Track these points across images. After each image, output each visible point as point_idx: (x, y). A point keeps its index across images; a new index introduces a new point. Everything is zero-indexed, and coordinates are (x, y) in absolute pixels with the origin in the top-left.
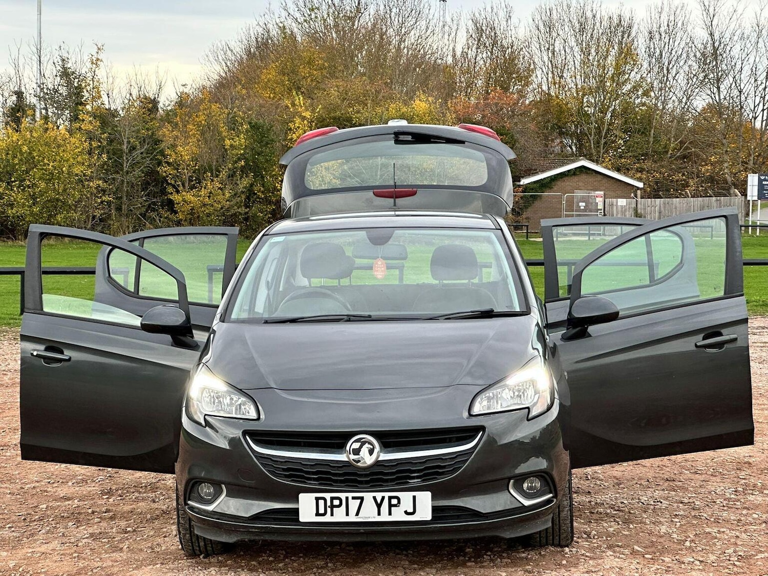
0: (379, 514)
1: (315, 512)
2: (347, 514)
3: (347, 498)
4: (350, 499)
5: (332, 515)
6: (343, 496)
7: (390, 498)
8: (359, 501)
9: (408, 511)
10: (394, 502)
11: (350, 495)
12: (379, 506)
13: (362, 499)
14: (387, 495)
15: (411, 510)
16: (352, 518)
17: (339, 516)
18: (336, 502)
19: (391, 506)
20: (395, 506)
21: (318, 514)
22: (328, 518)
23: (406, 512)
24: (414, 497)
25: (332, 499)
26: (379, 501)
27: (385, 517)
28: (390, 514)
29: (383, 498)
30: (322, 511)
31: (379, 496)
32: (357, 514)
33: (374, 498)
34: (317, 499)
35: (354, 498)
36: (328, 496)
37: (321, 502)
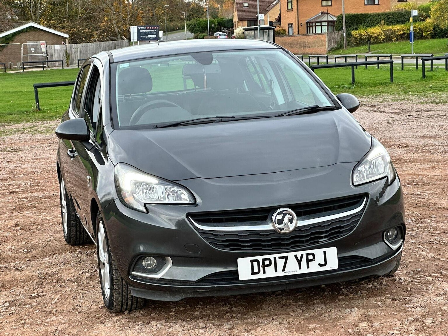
0: (300, 268)
1: (251, 272)
2: (276, 271)
3: (275, 259)
4: (277, 259)
5: (264, 272)
6: (271, 257)
7: (307, 255)
8: (284, 260)
9: (321, 264)
10: (310, 257)
11: (277, 256)
12: (299, 262)
13: (286, 258)
14: (305, 253)
15: (323, 263)
16: (280, 273)
17: (270, 273)
18: (267, 262)
19: (308, 261)
20: (311, 260)
21: (253, 273)
22: (261, 276)
23: (320, 265)
24: (325, 253)
25: (264, 260)
26: (299, 258)
27: (304, 270)
28: (308, 267)
29: (302, 255)
30: (256, 270)
31: (299, 254)
32: (284, 270)
33: (296, 256)
34: (252, 262)
35: (280, 258)
36: (260, 258)
37: (255, 264)
